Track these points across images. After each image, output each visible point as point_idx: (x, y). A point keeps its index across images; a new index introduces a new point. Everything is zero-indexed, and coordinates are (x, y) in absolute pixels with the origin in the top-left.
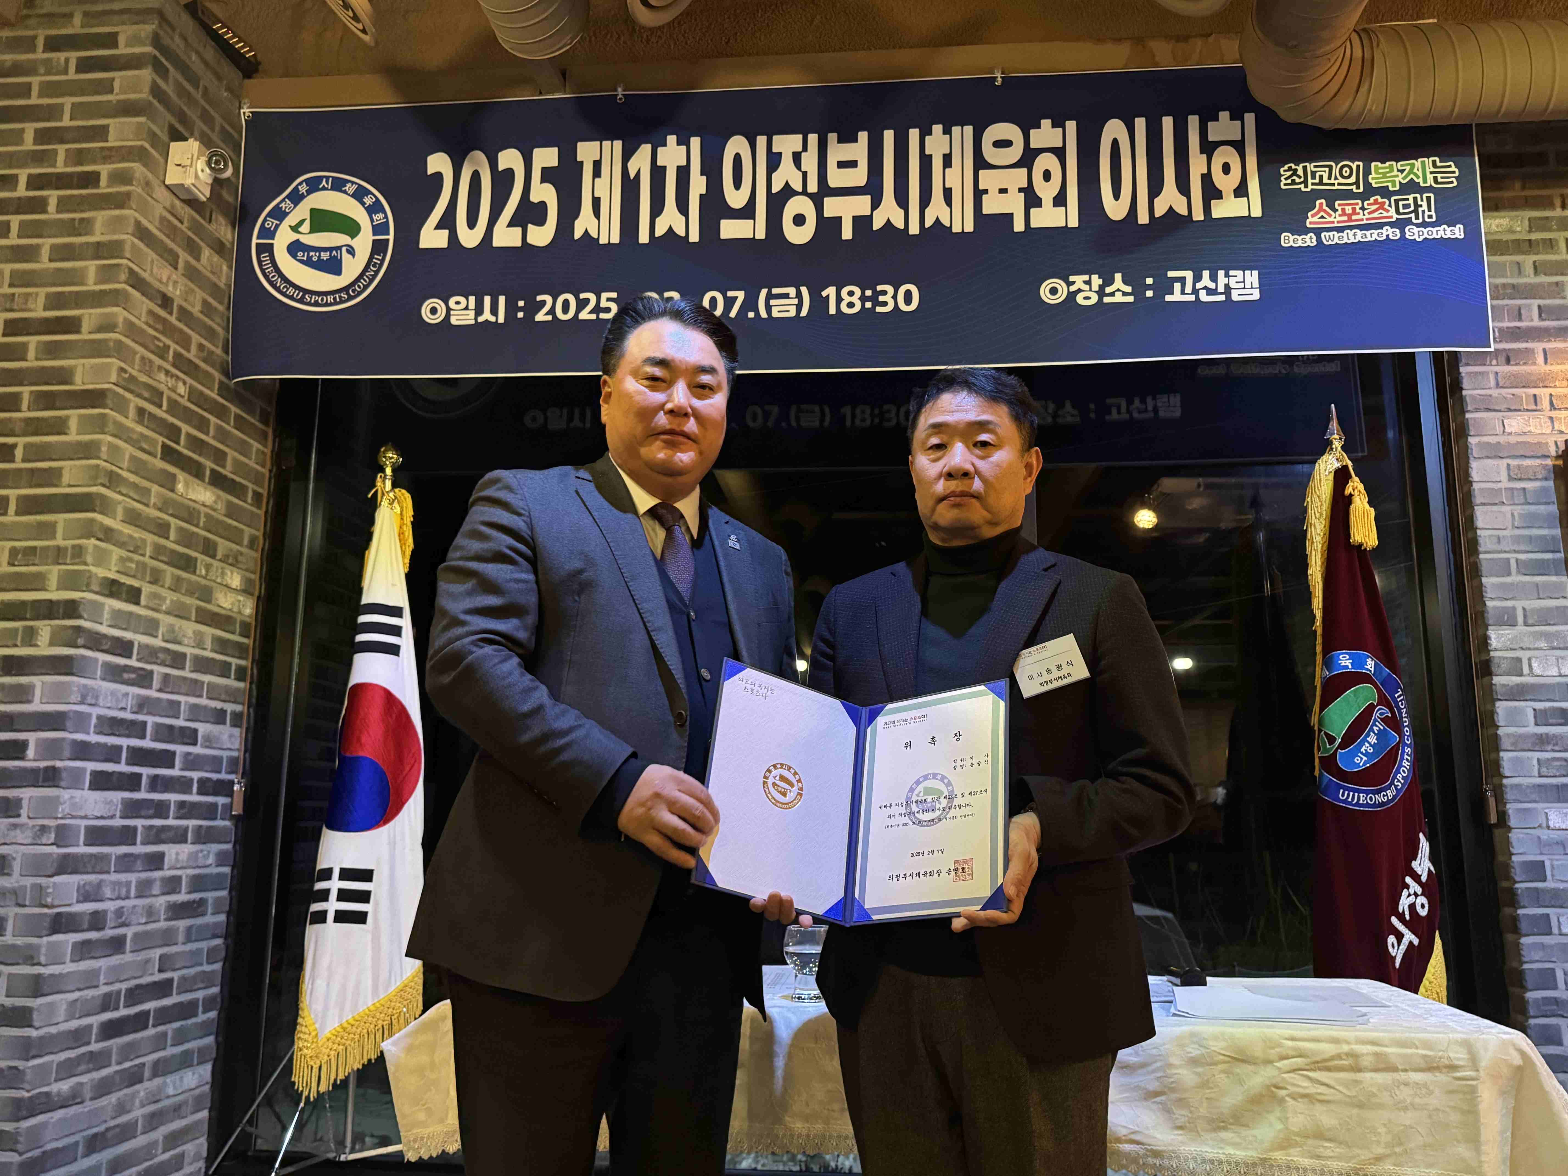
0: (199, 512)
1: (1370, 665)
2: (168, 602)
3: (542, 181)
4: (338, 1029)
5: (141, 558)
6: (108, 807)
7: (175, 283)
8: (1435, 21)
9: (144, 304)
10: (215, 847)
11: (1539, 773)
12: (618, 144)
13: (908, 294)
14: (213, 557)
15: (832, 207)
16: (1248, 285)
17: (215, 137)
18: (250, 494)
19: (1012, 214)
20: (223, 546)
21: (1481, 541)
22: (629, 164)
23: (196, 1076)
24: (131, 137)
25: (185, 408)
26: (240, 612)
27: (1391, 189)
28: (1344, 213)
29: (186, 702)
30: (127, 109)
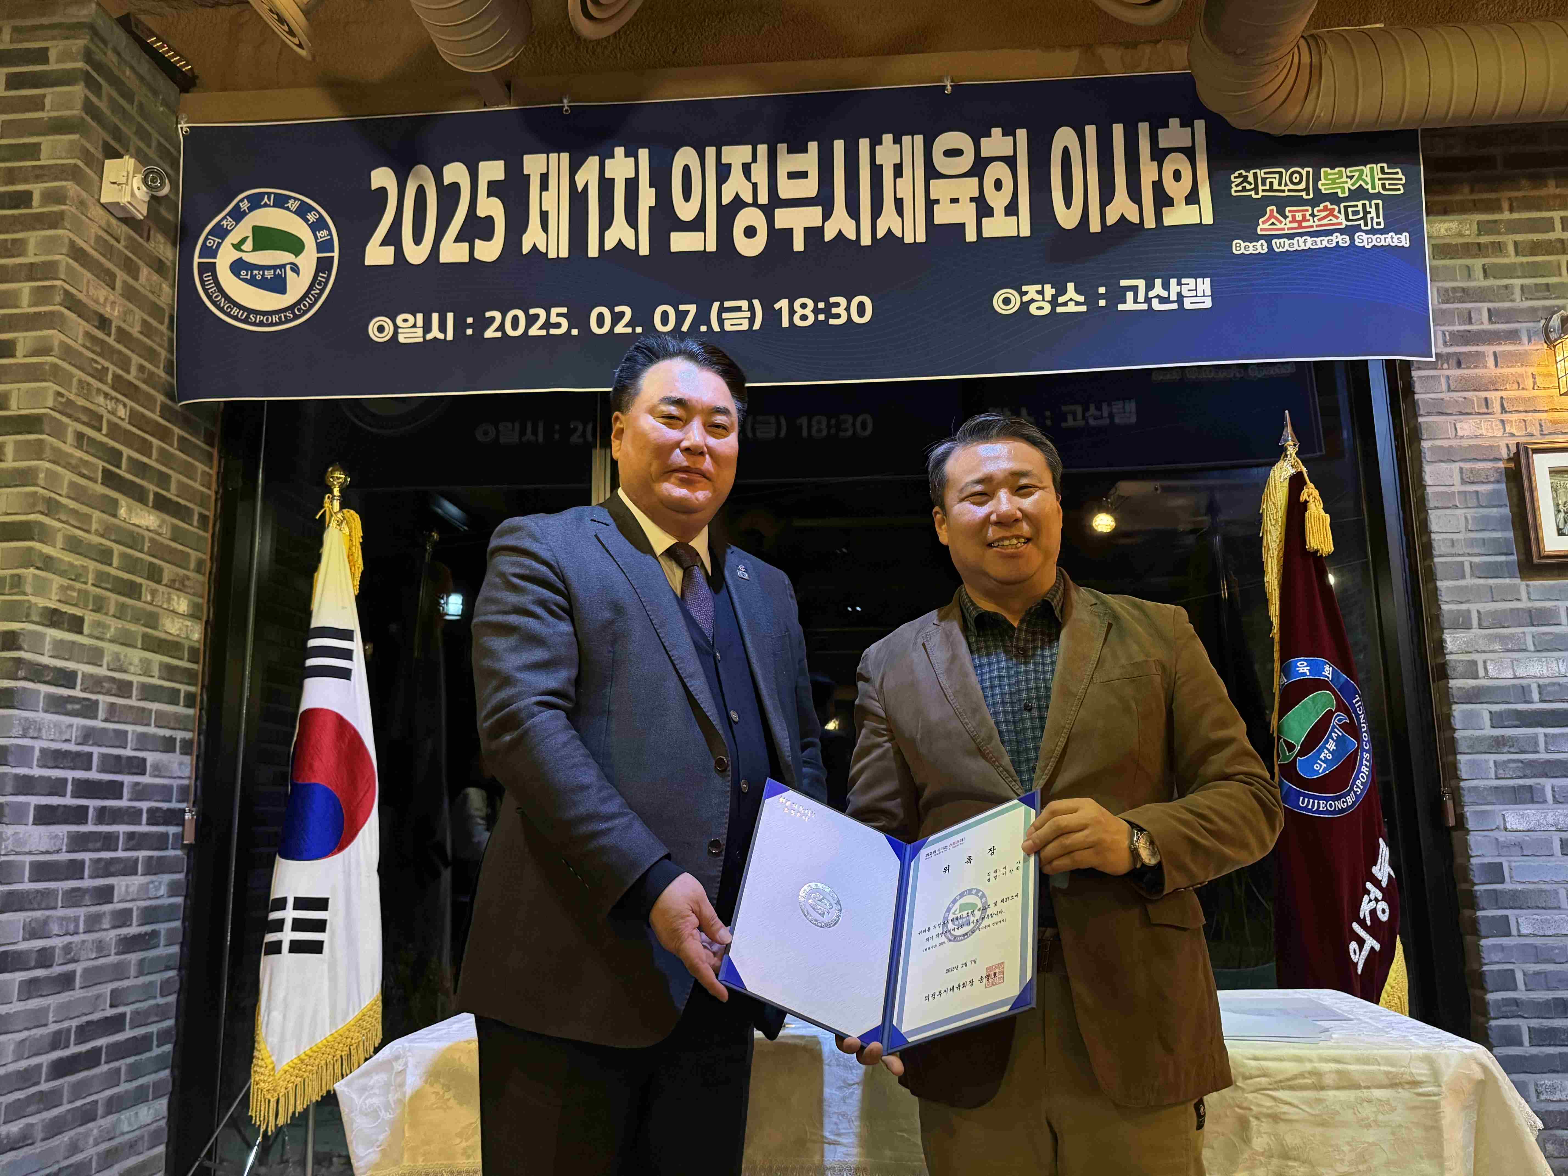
0: (143, 537)
1: (1328, 671)
2: (112, 630)
3: (489, 195)
4: (296, 1061)
5: (83, 586)
6: (53, 841)
7: (113, 303)
8: (1383, 25)
9: (80, 326)
10: (167, 878)
11: (1496, 775)
12: (565, 157)
13: (861, 306)
14: (159, 582)
15: (784, 218)
16: (1200, 293)
17: (152, 154)
18: (196, 517)
19: (964, 224)
20: (169, 571)
21: (1435, 544)
22: (576, 177)
23: (151, 1111)
24: (64, 154)
25: (127, 432)
26: (187, 638)
27: (1340, 195)
28: (1294, 220)
29: (134, 732)
30: (59, 127)
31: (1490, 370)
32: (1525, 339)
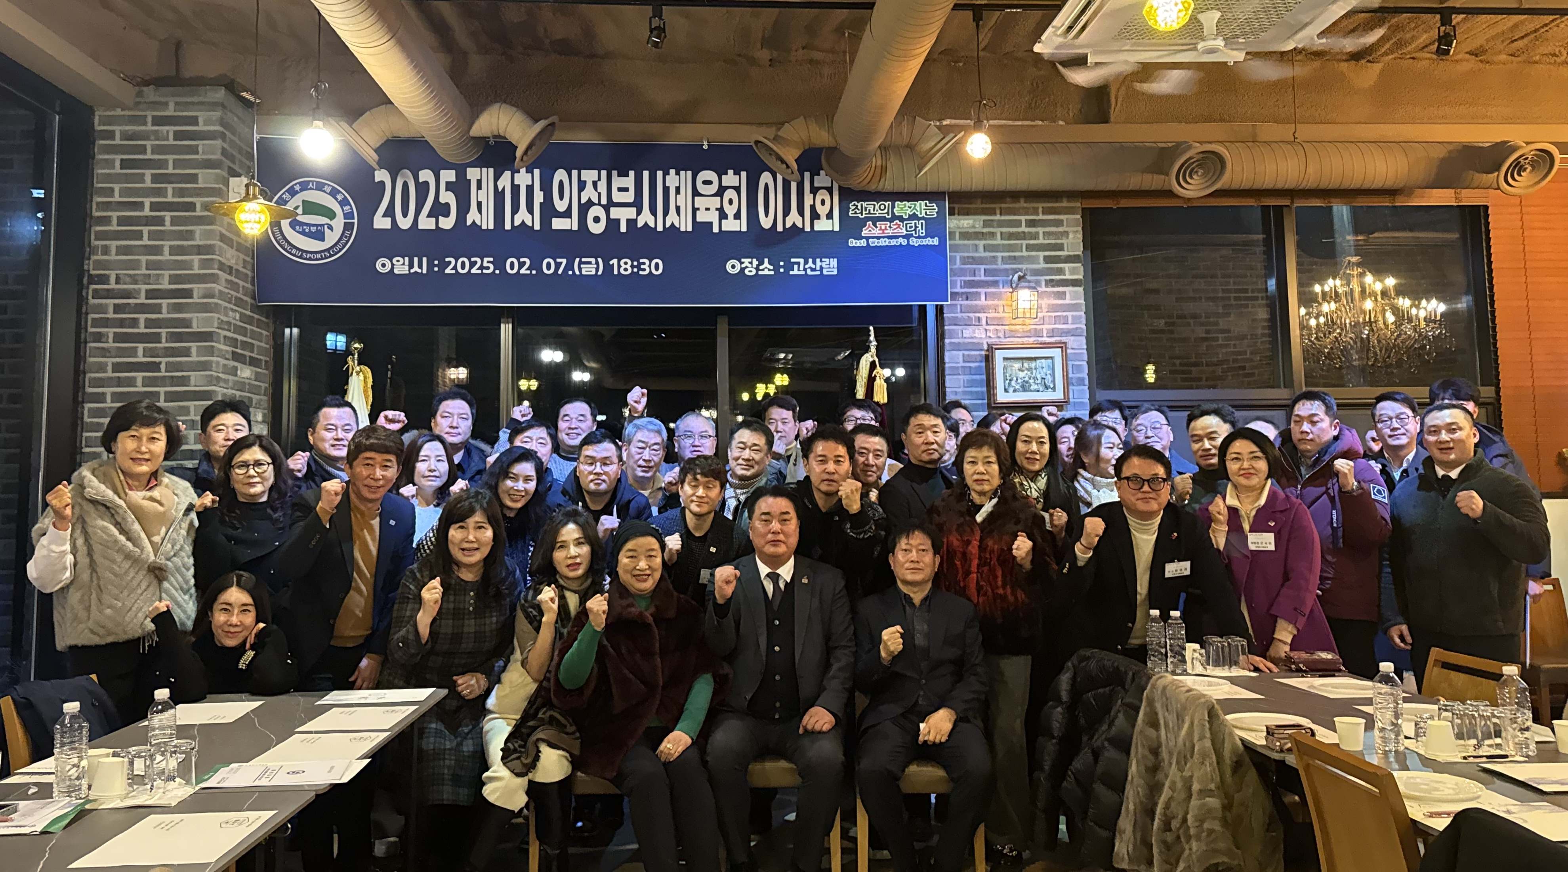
3: (447, 190)
12: (491, 170)
13: (657, 265)
15: (615, 213)
16: (831, 266)
18: (265, 364)
19: (712, 222)
22: (498, 183)
24: (211, 180)
25: (239, 326)
27: (904, 217)
28: (881, 229)
31: (982, 302)
32: (1001, 286)
